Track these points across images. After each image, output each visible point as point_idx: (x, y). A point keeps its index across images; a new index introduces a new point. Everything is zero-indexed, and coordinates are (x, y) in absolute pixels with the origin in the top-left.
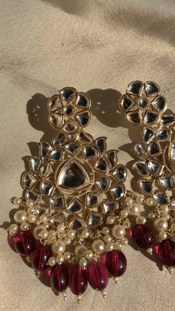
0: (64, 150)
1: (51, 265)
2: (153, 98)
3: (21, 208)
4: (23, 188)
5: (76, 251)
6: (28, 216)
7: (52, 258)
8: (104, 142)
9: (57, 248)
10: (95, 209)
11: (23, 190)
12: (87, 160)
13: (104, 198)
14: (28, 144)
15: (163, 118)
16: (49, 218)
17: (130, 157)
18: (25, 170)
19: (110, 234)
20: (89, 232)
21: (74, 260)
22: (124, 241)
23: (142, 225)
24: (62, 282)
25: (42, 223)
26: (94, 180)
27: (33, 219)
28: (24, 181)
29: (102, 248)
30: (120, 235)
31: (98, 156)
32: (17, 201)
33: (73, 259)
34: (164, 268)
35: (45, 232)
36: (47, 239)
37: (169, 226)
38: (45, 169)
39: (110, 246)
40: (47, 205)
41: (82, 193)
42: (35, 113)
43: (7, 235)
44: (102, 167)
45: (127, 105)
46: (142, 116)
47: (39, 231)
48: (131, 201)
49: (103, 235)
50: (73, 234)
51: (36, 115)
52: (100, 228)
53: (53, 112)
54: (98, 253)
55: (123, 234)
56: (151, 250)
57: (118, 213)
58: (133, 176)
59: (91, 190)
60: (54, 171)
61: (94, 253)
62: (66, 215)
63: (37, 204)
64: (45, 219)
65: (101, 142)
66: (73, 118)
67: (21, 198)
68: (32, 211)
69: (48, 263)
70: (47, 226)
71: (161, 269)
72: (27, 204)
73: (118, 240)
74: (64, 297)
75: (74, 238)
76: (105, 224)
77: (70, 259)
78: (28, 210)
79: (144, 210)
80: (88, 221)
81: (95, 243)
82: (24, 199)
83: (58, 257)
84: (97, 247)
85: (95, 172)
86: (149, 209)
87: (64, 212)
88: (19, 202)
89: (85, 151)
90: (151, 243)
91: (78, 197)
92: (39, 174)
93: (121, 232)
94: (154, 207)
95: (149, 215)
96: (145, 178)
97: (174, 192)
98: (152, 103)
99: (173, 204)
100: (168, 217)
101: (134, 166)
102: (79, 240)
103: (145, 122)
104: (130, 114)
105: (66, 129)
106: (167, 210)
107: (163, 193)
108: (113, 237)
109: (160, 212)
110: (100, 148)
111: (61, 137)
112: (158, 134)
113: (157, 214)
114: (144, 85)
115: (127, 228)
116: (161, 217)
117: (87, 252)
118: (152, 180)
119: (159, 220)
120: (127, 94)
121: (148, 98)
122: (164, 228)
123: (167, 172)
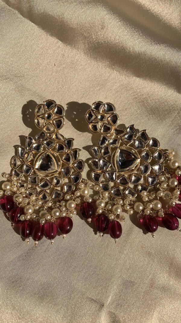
0: (43, 145)
1: (22, 220)
2: (110, 115)
3: (8, 181)
4: (11, 167)
5: (40, 214)
6: (11, 186)
7: (23, 215)
8: (72, 143)
9: (28, 210)
10: (59, 189)
11: (11, 168)
12: (58, 154)
13: (66, 182)
14: (20, 136)
15: (116, 130)
16: (27, 190)
17: (89, 155)
18: (14, 155)
19: (65, 206)
20: (51, 203)
21: (37, 219)
22: (74, 212)
23: (88, 203)
24: (28, 232)
25: (21, 193)
26: (61, 168)
27: (15, 189)
28: (13, 162)
29: (58, 214)
30: (71, 207)
31: (66, 151)
32: (6, 175)
33: (37, 218)
34: (98, 233)
35: (20, 198)
36: (21, 203)
37: (105, 206)
38: (28, 156)
39: (63, 213)
40: (26, 182)
41: (51, 176)
42: (28, 114)
44: (68, 159)
46: (101, 127)
47: (17, 197)
48: (82, 186)
49: (60, 206)
50: (40, 203)
51: (28, 116)
52: (60, 201)
53: (38, 116)
54: (55, 217)
55: (74, 207)
56: (90, 220)
57: (73, 193)
58: (89, 169)
59: (58, 175)
60: (34, 158)
61: (52, 217)
62: (39, 190)
63: (19, 179)
64: (23, 190)
65: (70, 142)
66: (51, 122)
67: (9, 174)
68: (15, 183)
69: (20, 219)
70: (24, 196)
71: (96, 234)
72: (12, 178)
73: (70, 210)
74: (27, 242)
75: (41, 206)
76: (63, 199)
77: (35, 218)
78: (12, 183)
79: (93, 193)
80: (52, 196)
81: (54, 210)
82: (11, 175)
83: (26, 215)
84: (55, 213)
85: (62, 163)
86: (96, 193)
87: (38, 188)
88: (7, 176)
89: (57, 147)
90: (91, 215)
91: (48, 178)
92: (23, 159)
93: (73, 206)
94: (99, 192)
95: (95, 197)
96: (96, 171)
97: (115, 184)
98: (108, 119)
99: (112, 192)
100: (107, 200)
101: (90, 162)
102: (44, 207)
103: (102, 131)
104: (92, 124)
105: (46, 129)
106: (107, 195)
107: (107, 183)
108: (67, 208)
109: (102, 196)
110: (68, 146)
111: (42, 135)
112: (111, 141)
113: (100, 196)
114: (104, 105)
115: (77, 203)
116: (102, 199)
117: (47, 215)
118: (101, 173)
119: (100, 201)
120: (92, 110)
121: (106, 115)
122: (102, 207)
123: (112, 169)
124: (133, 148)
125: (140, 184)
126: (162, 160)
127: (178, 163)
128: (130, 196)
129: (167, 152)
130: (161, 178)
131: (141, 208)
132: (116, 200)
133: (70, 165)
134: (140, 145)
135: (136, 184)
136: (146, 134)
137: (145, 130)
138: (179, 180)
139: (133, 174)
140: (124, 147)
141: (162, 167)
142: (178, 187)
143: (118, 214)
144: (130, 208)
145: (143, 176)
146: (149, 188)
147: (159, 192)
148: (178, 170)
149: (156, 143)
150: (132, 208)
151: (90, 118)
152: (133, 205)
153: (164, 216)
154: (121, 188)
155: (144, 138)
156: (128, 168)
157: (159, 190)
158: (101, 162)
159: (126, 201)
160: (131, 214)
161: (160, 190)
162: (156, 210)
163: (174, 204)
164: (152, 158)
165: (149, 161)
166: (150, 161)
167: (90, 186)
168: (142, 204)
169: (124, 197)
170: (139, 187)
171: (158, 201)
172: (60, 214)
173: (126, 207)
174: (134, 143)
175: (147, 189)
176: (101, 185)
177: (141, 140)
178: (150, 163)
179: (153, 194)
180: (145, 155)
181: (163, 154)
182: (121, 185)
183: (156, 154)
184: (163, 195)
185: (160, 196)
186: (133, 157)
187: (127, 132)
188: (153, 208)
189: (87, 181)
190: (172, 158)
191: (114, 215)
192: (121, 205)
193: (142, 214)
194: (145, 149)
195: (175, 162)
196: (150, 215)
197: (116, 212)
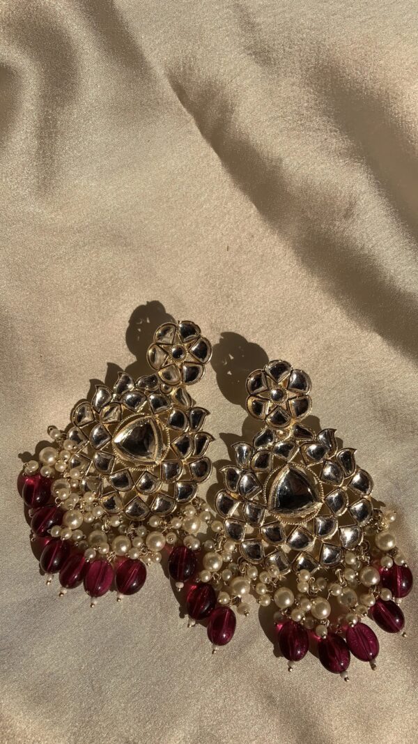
0: (146, 399)
1: (53, 535)
2: (295, 395)
3: (55, 445)
4: (71, 420)
5: (91, 536)
6: (57, 460)
7: (57, 527)
8: (202, 418)
9: (71, 519)
10: (145, 498)
11: (69, 422)
12: (168, 429)
13: (164, 490)
14: (109, 364)
15: (297, 427)
16: (83, 476)
17: (227, 454)
18: (85, 398)
19: (145, 538)
20: (120, 521)
21: (83, 545)
22: (156, 557)
23: (190, 551)
24: (55, 562)
25: (69, 478)
26: (163, 460)
27: (62, 467)
28: (77, 412)
29: (124, 549)
30: (154, 546)
31: (186, 431)
32: (54, 433)
33: (82, 542)
34: (187, 616)
35: (66, 493)
36: (64, 501)
37: (220, 571)
38: (110, 411)
39: (135, 552)
40: (88, 458)
41: (139, 467)
42: (140, 326)
43: (22, 469)
44: (183, 447)
45: (256, 386)
46: (269, 410)
47: (60, 487)
48: (191, 512)
49: (135, 535)
50: (99, 513)
51: (139, 330)
52: (137, 524)
53: (158, 344)
54: (117, 554)
55: (159, 547)
56: (181, 585)
57: (168, 518)
58: (216, 482)
59: (153, 470)
60: (120, 420)
61: (111, 549)
62: (106, 483)
63: (78, 450)
64: (76, 475)
65: (200, 415)
66: (179, 364)
67: (61, 432)
68: (66, 456)
69: (50, 531)
70: (74, 485)
71: (182, 616)
72: (64, 444)
73: (149, 550)
74: (48, 582)
75: (98, 519)
76: (145, 523)
77: (79, 540)
78: (61, 453)
79: (205, 533)
80: (127, 507)
81: (120, 538)
82: (64, 435)
83: (65, 530)
84: (119, 546)
85: (170, 450)
86: (212, 535)
87: (104, 479)
88: (56, 435)
89: (172, 415)
90: (186, 577)
91: (132, 470)
92: (99, 413)
93: (159, 544)
94: (218, 535)
95: (207, 542)
96: (229, 492)
97: (256, 532)
98: (290, 401)
99: (245, 546)
100: (228, 558)
101: (224, 470)
102: (103, 524)
103: (269, 420)
104: (254, 399)
105: (164, 374)
106: (232, 548)
107: (240, 524)
108: (145, 544)
109: (222, 546)
110: (194, 421)
111: (152, 380)
112: (279, 445)
113: (217, 545)
114: (292, 372)
115: (169, 542)
116: (220, 553)
117: (103, 544)
118: (237, 500)
119: (213, 555)
120: (264, 371)
121: (287, 392)
122: (213, 569)
123: (261, 500)
124: (318, 475)
125: (305, 552)
126: (364, 522)
127: (394, 543)
128: (274, 570)
130: (349, 559)
131: (288, 602)
132: (246, 566)
133: (183, 460)
134: (333, 476)
135: (295, 549)
136: (354, 459)
137: (354, 450)
138: (382, 577)
139: (297, 526)
140: (300, 468)
141: (361, 536)
142: (377, 590)
143: (238, 597)
144: (267, 593)
146: (319, 567)
147: (336, 584)
148: (387, 557)
149: (366, 482)
150: (272, 595)
152: (276, 590)
153: (325, 637)
154: (265, 544)
155: (347, 464)
157: (336, 579)
158: (245, 478)
159: (265, 576)
160: (264, 605)
161: (339, 582)
162: (314, 618)
163: (355, 622)
164: (346, 509)
166: (340, 515)
167: (206, 518)
168: (292, 595)
169: (263, 567)
170: (299, 558)
171: (326, 603)
172: (127, 551)
173: (261, 588)
174: (324, 465)
175: (315, 567)
177: (339, 466)
178: (340, 518)
179: (321, 583)
180: (336, 498)
181: (372, 511)
182: (266, 538)
183: (358, 506)
184: (340, 595)
185: (334, 594)
186: (310, 491)
187: (317, 440)
188: (312, 611)
189: (204, 505)
190: (386, 528)
191: (231, 596)
192: (251, 579)
193: (285, 616)
194: (340, 486)
195: (387, 538)
196: (300, 625)
197: (235, 592)
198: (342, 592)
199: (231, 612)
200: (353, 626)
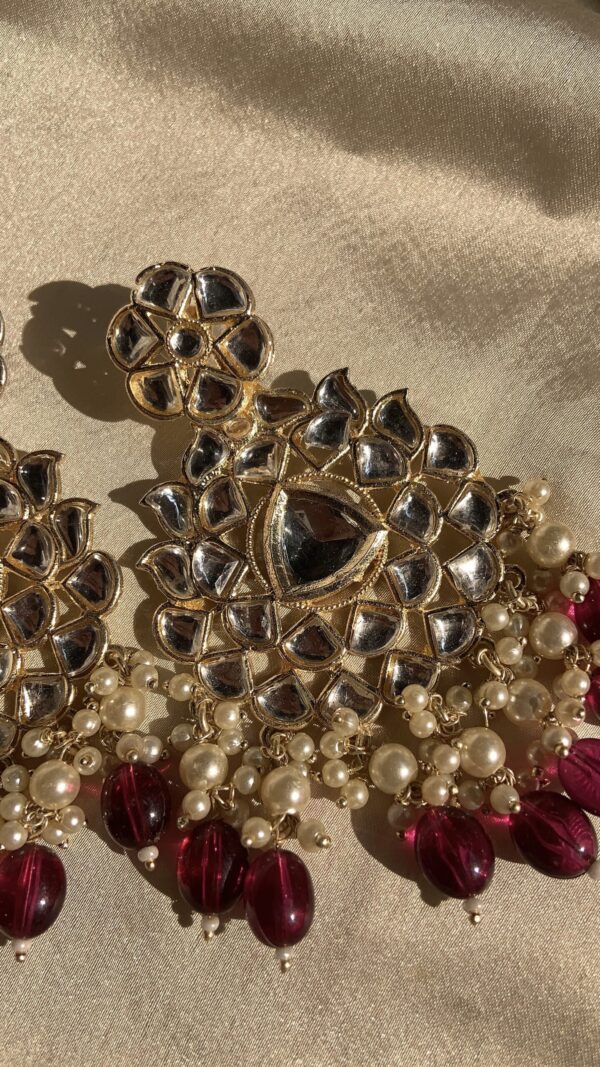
2: (224, 327)
8: (50, 472)
13: (33, 666)
15: (263, 398)
17: (142, 527)
19: (25, 791)
22: (69, 818)
23: (140, 766)
30: (52, 796)
31: (26, 517)
34: (197, 917)
37: (227, 778)
39: (12, 832)
44: (34, 553)
45: (130, 343)
46: (186, 387)
48: (108, 682)
55: (67, 794)
56: (151, 854)
57: (65, 721)
58: (144, 596)
65: (41, 469)
71: (185, 922)
73: (46, 812)
76: (16, 757)
79: (166, 715)
85: (7, 573)
86: (183, 712)
90: (155, 829)
93: (62, 787)
94: (193, 705)
95: (174, 733)
96: (178, 604)
97: (274, 658)
98: (219, 345)
99: (261, 700)
100: (237, 743)
101: (146, 560)
103: (194, 409)
104: (143, 376)
106: (233, 717)
107: (232, 658)
108: (32, 801)
109: (212, 724)
110: (32, 488)
112: (243, 454)
113: (199, 729)
114: (194, 278)
115: (85, 773)
116: (213, 740)
118: (204, 612)
119: (198, 751)
120: (135, 305)
121: (205, 326)
122: (209, 781)
123: (257, 589)
124: (352, 479)
125: (395, 651)
126: (491, 530)
127: (570, 538)
128: (346, 718)
129: (511, 487)
130: (494, 618)
131: (405, 772)
132: (283, 740)
133: (46, 583)
134: (382, 465)
135: (373, 654)
136: (410, 410)
137: (404, 392)
138: (578, 621)
139: (355, 604)
140: (306, 482)
141: (496, 561)
142: (581, 654)
143: (288, 816)
144: (352, 777)
145: (405, 611)
146: (440, 668)
147: (489, 686)
148: (571, 575)
149: (457, 449)
150: (364, 775)
151: (130, 346)
152: (367, 759)
153: (518, 808)
154: (306, 677)
155: (402, 427)
156: (329, 581)
157: (485, 675)
158: (199, 555)
159: (332, 741)
160: (356, 806)
161: (495, 676)
162: (477, 780)
163: (566, 742)
164: (442, 521)
165: (432, 537)
166: (434, 538)
167: (149, 678)
168: (407, 754)
169: (320, 725)
170: (389, 669)
171: (487, 733)
173: (333, 772)
174: (355, 453)
175: (432, 671)
176: (204, 671)
177: (386, 438)
178: (436, 546)
179: (459, 698)
180: (410, 508)
181: (496, 500)
182: (300, 662)
183: (463, 504)
184: (509, 701)
185: (494, 707)
186: (351, 521)
187: (317, 406)
188: (466, 767)
189: (137, 655)
190: (541, 517)
191: (272, 821)
192: (306, 762)
193: (412, 806)
194: (407, 479)
195: (553, 535)
196: (453, 809)
197: (278, 807)
198: (510, 694)
199: (288, 855)
200: (566, 753)
